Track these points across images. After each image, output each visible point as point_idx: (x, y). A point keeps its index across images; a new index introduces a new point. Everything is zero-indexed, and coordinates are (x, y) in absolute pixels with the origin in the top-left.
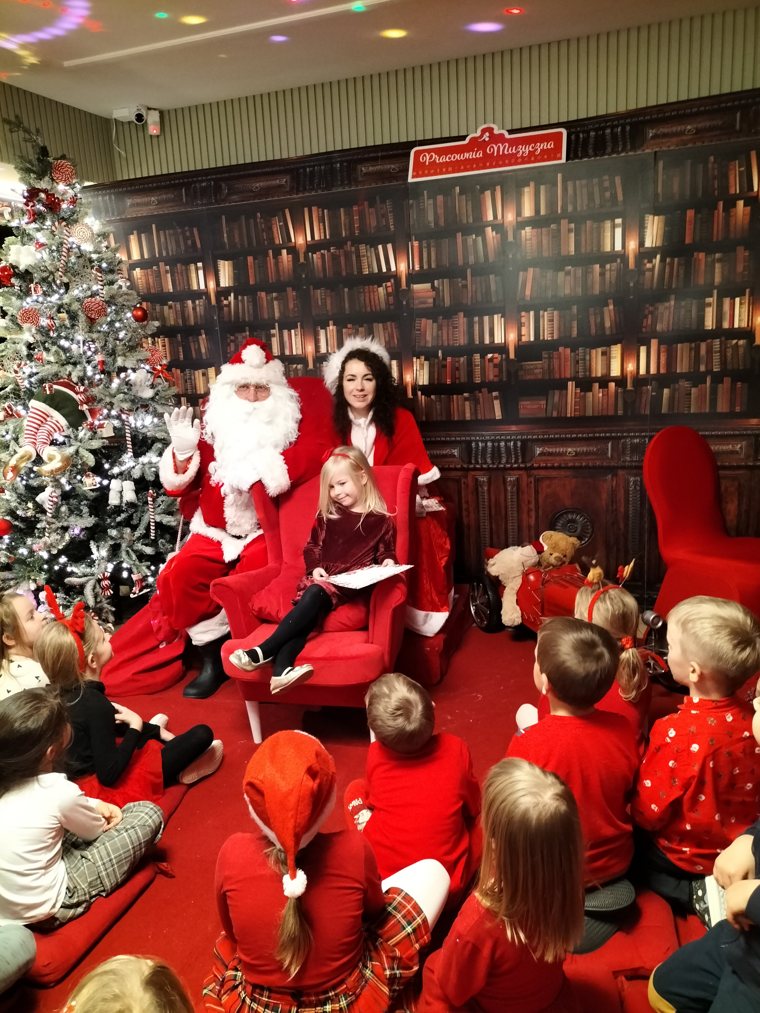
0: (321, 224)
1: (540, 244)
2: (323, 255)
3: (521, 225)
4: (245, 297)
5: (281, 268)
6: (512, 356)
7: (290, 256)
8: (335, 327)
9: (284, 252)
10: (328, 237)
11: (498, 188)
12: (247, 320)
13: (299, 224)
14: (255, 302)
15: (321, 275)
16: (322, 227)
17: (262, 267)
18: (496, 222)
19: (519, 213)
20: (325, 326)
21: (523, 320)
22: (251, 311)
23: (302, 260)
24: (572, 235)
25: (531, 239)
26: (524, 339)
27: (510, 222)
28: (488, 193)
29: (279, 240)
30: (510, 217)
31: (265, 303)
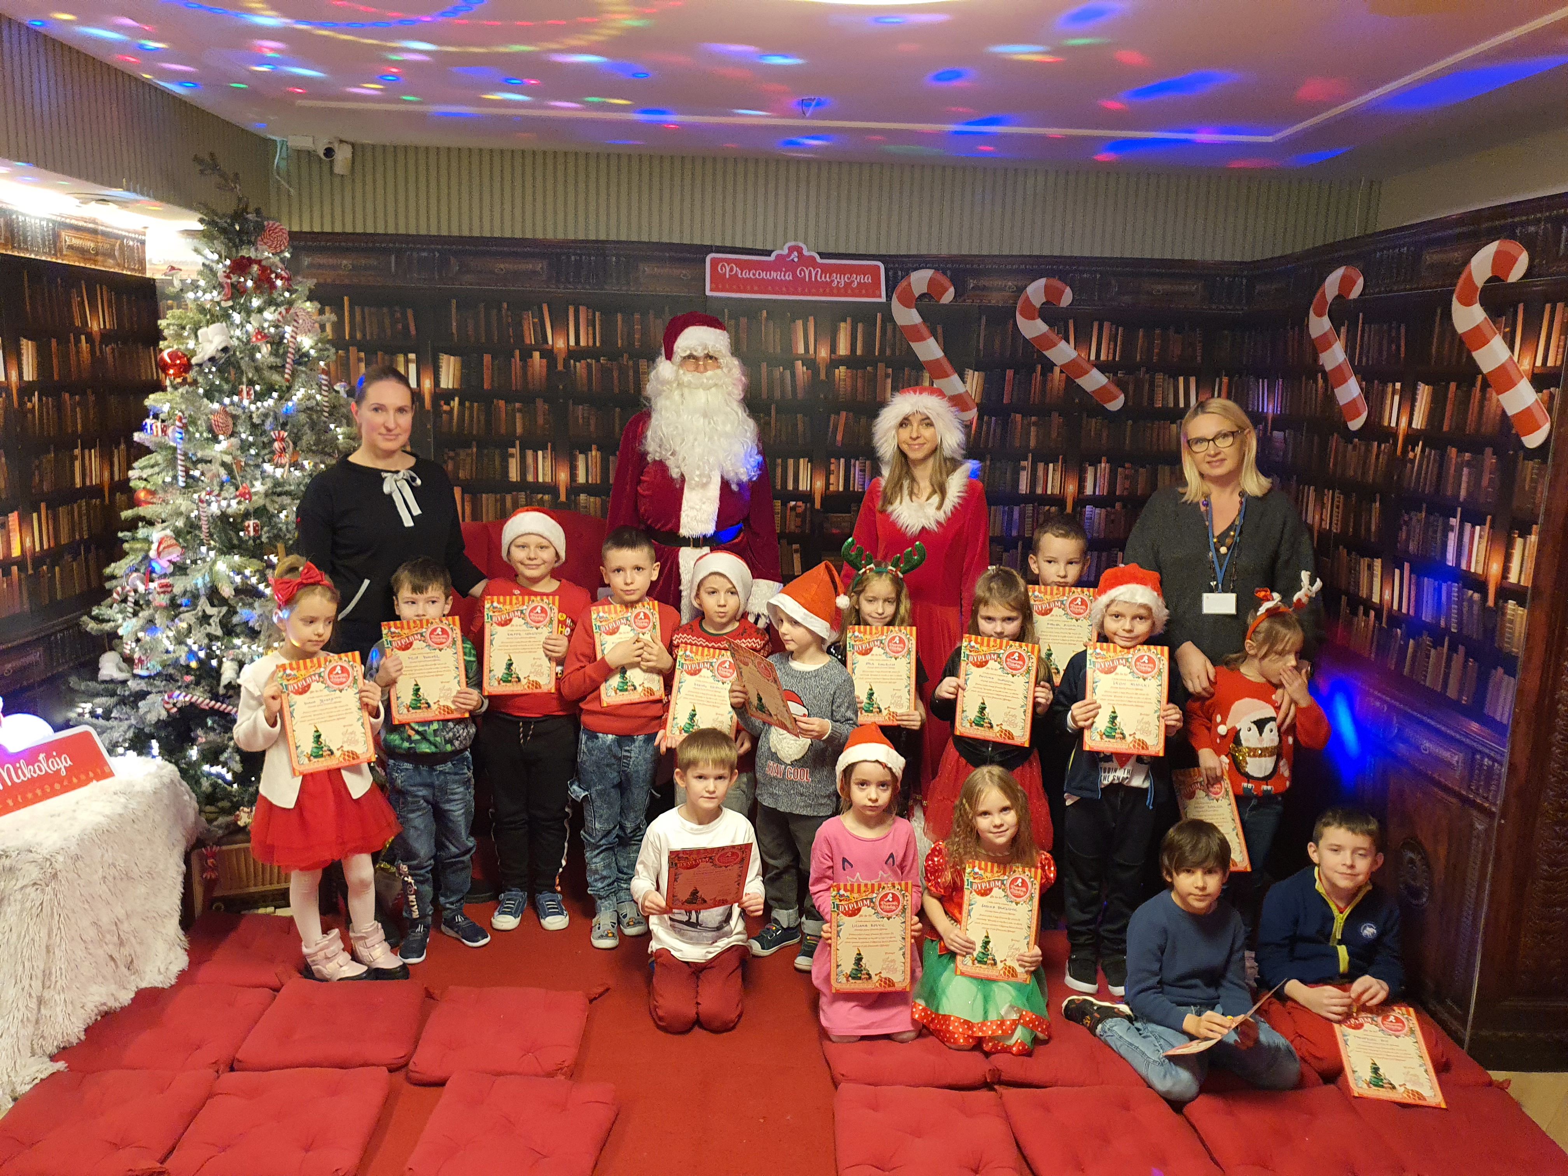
0: (590, 328)
1: (854, 387)
2: (589, 366)
3: (835, 362)
4: (476, 404)
5: (529, 374)
6: (818, 505)
7: (544, 361)
8: (599, 454)
9: (536, 355)
10: (598, 344)
11: (811, 319)
12: (475, 432)
13: (560, 323)
14: (489, 412)
15: (585, 389)
16: (591, 332)
17: (504, 370)
18: (808, 356)
19: (833, 349)
20: (585, 450)
21: (832, 467)
22: (483, 422)
23: (560, 367)
24: (889, 381)
25: (845, 380)
26: (832, 488)
27: (823, 358)
28: (799, 323)
29: (530, 338)
30: (824, 353)
31: (503, 415)
